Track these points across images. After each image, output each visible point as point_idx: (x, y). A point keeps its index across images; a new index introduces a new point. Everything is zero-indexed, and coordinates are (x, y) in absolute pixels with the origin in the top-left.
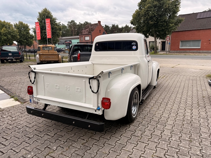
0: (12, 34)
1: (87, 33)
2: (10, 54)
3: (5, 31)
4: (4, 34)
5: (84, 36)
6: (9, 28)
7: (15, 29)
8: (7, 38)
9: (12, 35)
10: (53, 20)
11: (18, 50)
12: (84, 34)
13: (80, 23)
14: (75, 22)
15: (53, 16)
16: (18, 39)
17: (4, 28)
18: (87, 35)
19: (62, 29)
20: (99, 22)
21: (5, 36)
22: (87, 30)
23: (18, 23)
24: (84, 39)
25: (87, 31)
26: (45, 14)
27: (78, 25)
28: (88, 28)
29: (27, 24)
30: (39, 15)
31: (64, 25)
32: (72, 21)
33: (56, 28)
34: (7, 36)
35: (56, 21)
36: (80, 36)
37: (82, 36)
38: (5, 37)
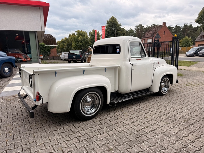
0: (85, 40)
1: (150, 35)
2: (74, 57)
3: (81, 38)
4: (80, 41)
5: (146, 39)
6: (84, 36)
7: (89, 36)
8: (82, 44)
9: (86, 42)
10: (118, 26)
11: (80, 53)
12: (146, 37)
13: (147, 26)
14: (142, 26)
15: (118, 22)
16: (91, 45)
17: (81, 36)
18: (150, 38)
19: (125, 34)
20: (164, 24)
21: (81, 42)
22: (150, 32)
23: (92, 31)
24: (146, 42)
25: (150, 34)
26: (112, 22)
27: (145, 28)
28: (151, 31)
29: (98, 32)
30: (107, 23)
31: (131, 29)
32: (139, 25)
33: (120, 33)
34: (82, 42)
35: (121, 27)
36: (143, 39)
37: (144, 39)
38: (81, 44)
